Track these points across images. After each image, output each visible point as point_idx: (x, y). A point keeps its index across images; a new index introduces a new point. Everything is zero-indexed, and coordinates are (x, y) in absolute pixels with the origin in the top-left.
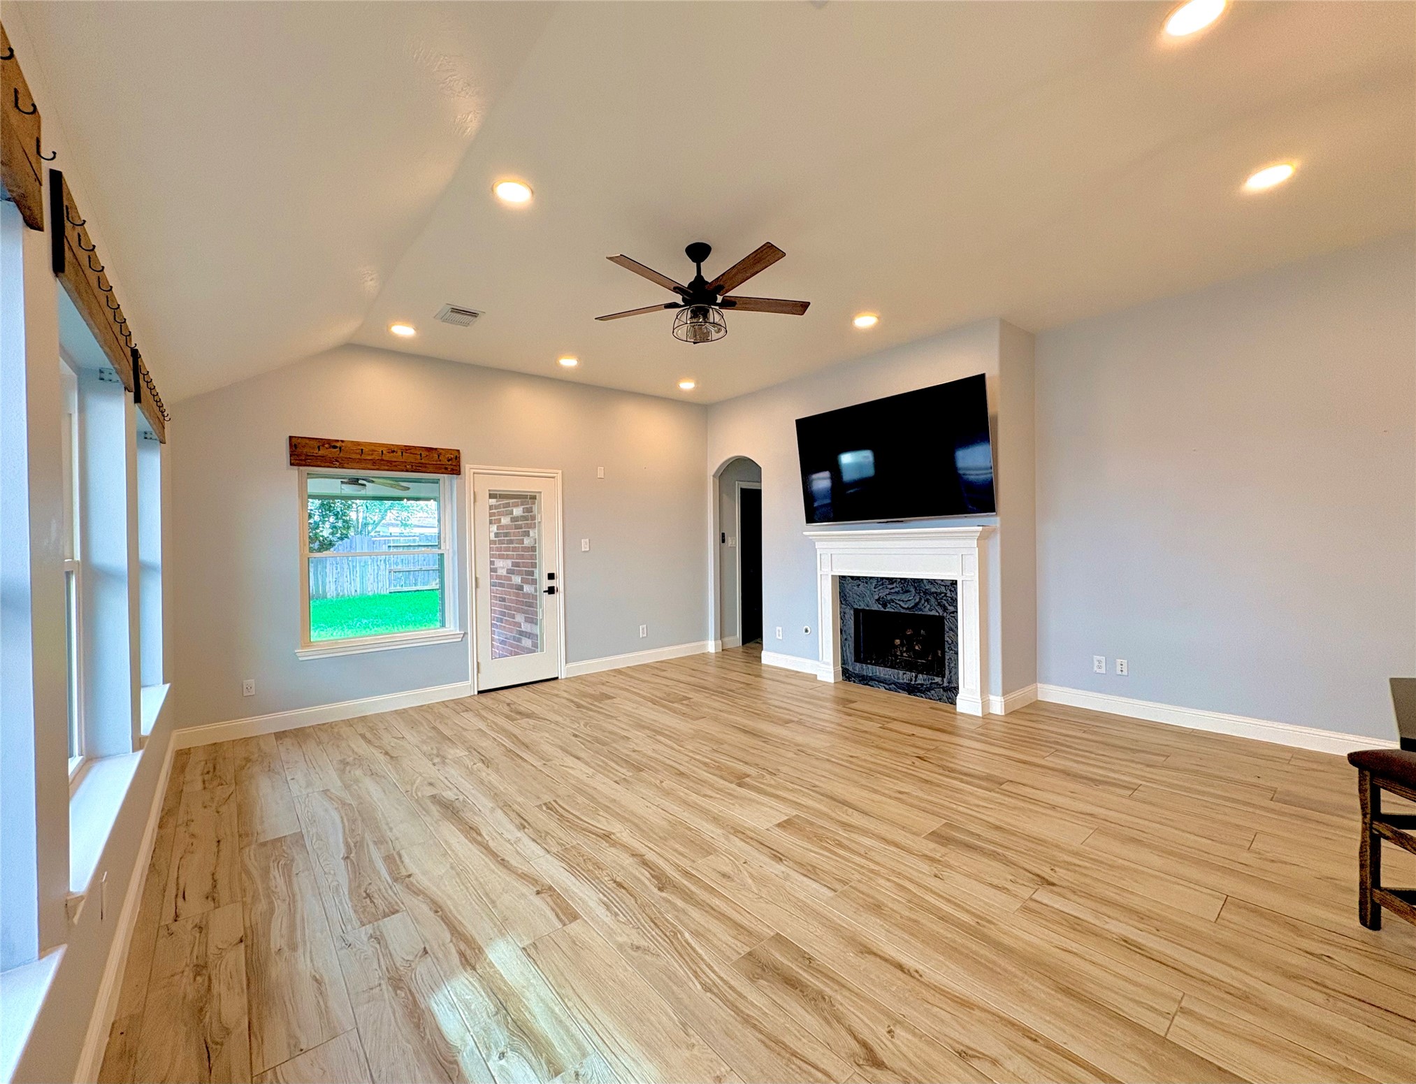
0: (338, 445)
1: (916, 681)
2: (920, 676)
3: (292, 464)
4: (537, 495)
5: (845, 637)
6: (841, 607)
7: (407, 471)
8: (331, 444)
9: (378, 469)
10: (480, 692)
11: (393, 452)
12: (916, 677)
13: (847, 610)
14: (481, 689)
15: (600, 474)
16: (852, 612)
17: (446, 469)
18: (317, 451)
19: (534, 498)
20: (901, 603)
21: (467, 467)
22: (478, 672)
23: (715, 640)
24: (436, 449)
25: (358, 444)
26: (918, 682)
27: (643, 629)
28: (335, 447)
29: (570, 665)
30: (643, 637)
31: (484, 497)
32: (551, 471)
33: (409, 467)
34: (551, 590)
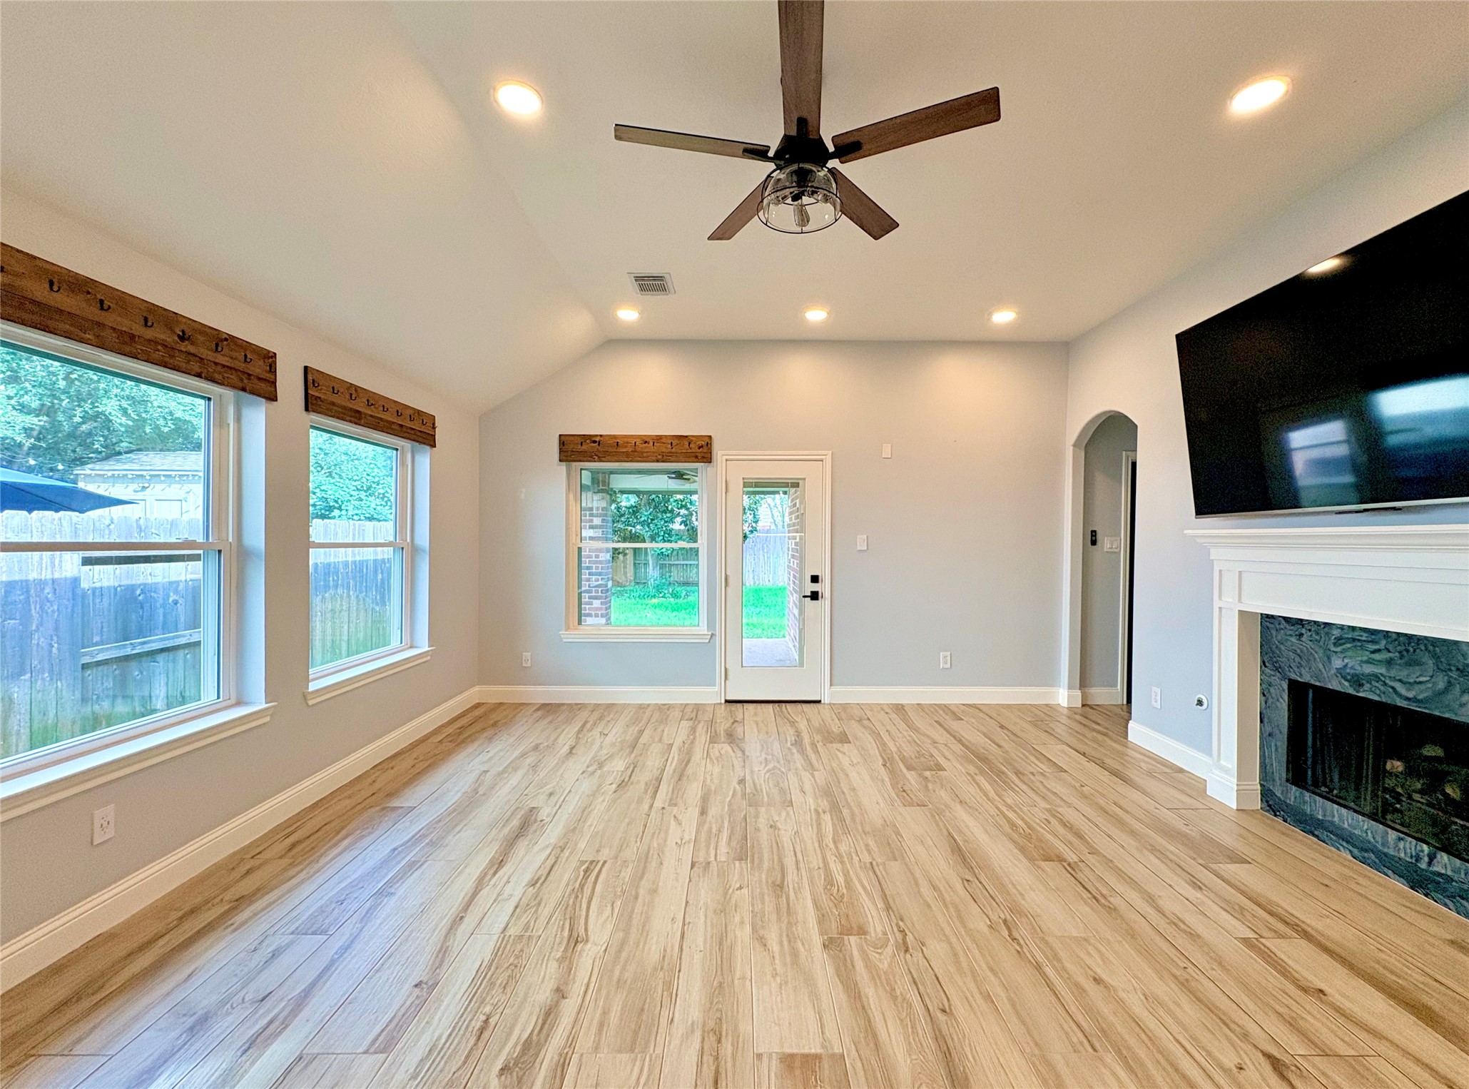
0: (597, 439)
1: (1430, 863)
2: (1443, 857)
3: (560, 461)
4: (801, 482)
5: (1268, 729)
6: (1262, 672)
7: (658, 461)
8: (591, 439)
9: (631, 461)
10: (727, 701)
11: (646, 442)
12: (1432, 858)
13: (1276, 679)
14: (730, 698)
15: (886, 452)
16: (1285, 686)
17: (697, 457)
18: (580, 447)
19: (797, 485)
20: (1398, 686)
21: (719, 453)
22: (726, 678)
23: (1070, 687)
24: (687, 437)
25: (614, 437)
26: (1437, 868)
27: (945, 657)
28: (595, 442)
29: (834, 689)
30: (943, 668)
31: (737, 487)
32: (820, 452)
33: (660, 457)
34: (814, 596)
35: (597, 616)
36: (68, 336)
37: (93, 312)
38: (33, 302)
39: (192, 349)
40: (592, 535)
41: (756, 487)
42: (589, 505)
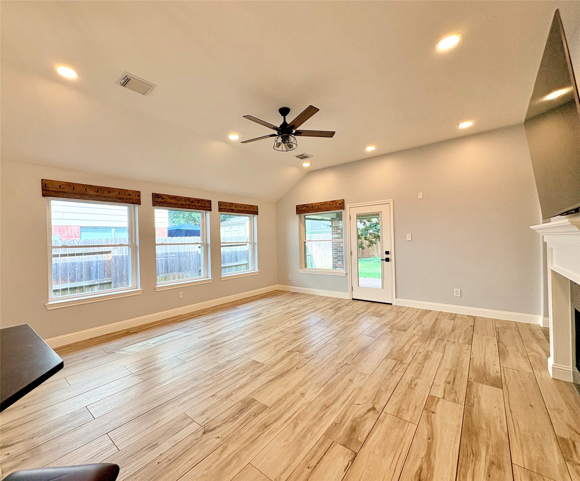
0: (307, 205)
3: (297, 214)
4: (380, 213)
10: (353, 299)
11: (322, 205)
15: (421, 196)
16: (574, 312)
17: (339, 208)
18: (302, 209)
19: (378, 215)
21: (347, 206)
22: (352, 290)
24: (335, 201)
25: (312, 204)
28: (306, 206)
29: (398, 299)
30: (456, 296)
31: (354, 217)
32: (387, 200)
33: (326, 209)
34: (387, 260)
35: (340, 267)
36: (173, 207)
37: (177, 202)
38: (168, 203)
39: (194, 204)
40: (337, 237)
41: (361, 217)
42: (336, 226)
